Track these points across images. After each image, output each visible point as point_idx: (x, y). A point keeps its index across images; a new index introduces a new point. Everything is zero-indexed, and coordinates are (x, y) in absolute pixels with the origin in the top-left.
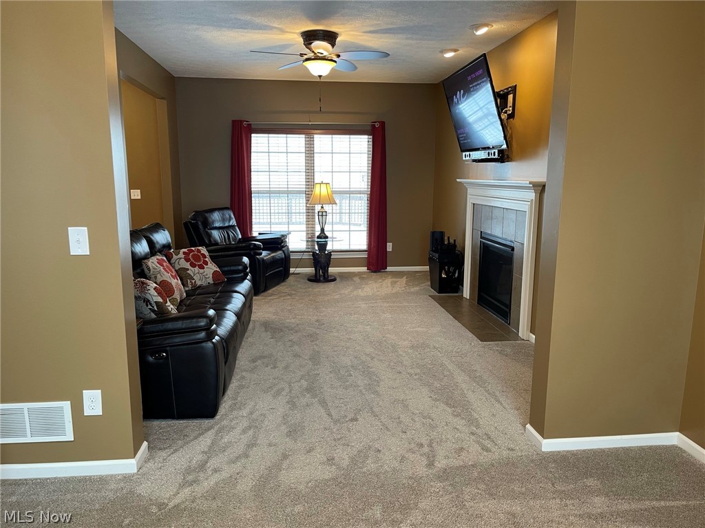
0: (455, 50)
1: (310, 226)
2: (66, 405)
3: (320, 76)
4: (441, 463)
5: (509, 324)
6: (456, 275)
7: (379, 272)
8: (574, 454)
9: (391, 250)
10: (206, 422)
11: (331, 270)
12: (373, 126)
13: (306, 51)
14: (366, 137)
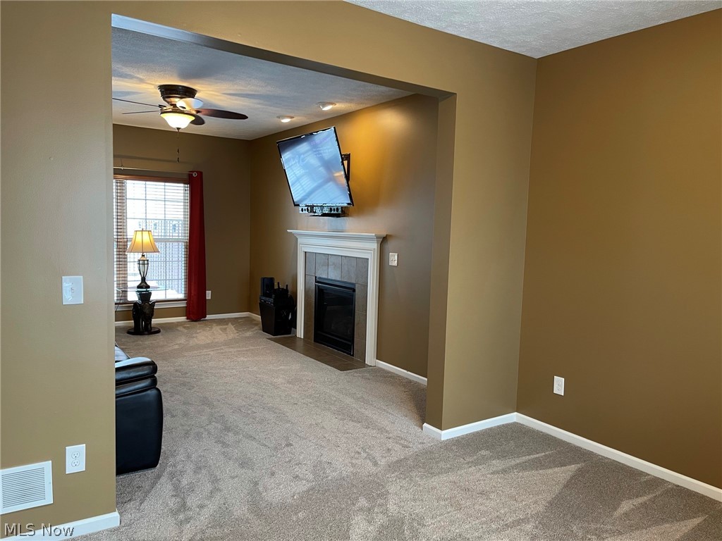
0: (292, 117)
1: (121, 276)
2: (47, 466)
3: (178, 129)
4: (383, 462)
5: (353, 355)
6: (290, 317)
7: (200, 320)
8: (463, 438)
9: (210, 298)
10: (150, 473)
11: (154, 321)
12: (190, 176)
13: (164, 103)
14: (182, 185)
